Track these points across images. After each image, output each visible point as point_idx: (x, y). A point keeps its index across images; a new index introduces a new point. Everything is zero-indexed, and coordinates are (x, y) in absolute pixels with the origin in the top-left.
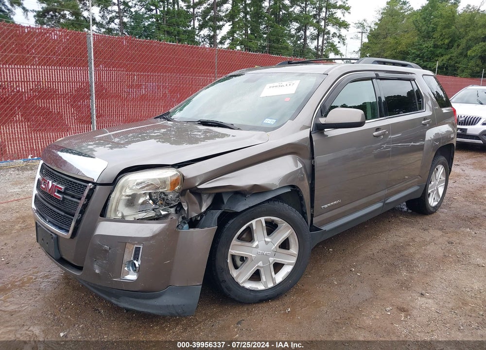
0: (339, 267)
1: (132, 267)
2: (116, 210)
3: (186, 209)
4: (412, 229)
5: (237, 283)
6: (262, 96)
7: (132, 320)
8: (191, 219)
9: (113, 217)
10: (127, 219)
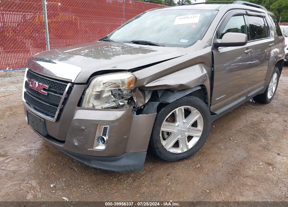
0: (222, 137)
1: (101, 140)
2: (89, 102)
3: (136, 101)
4: (259, 113)
5: (165, 149)
6: (174, 24)
7: (97, 175)
8: (138, 108)
9: (86, 106)
10: (96, 108)
